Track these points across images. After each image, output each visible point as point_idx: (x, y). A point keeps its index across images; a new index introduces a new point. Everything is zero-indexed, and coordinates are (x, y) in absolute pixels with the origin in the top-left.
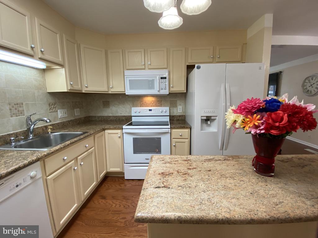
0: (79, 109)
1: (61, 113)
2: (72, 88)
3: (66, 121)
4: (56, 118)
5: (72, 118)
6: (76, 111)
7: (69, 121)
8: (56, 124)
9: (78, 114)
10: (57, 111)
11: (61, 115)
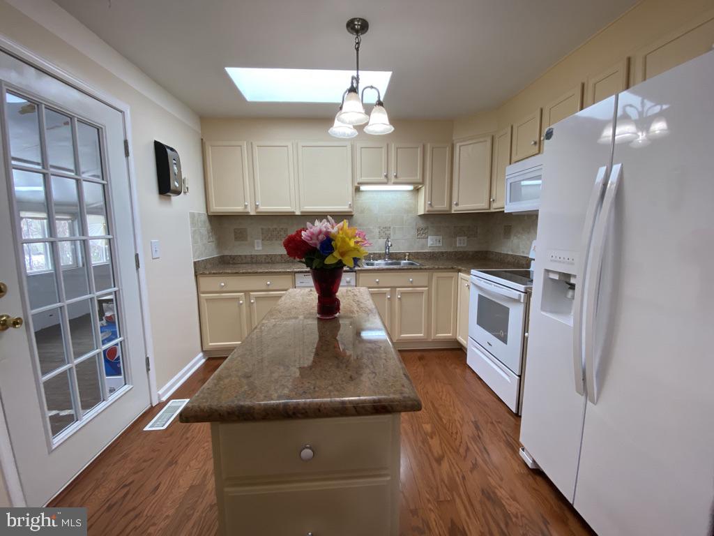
0: (466, 238)
1: (432, 240)
2: (431, 209)
3: (438, 252)
4: (424, 246)
5: (450, 250)
6: (460, 240)
7: (442, 253)
8: (423, 253)
9: (461, 244)
10: (427, 238)
11: (431, 243)
